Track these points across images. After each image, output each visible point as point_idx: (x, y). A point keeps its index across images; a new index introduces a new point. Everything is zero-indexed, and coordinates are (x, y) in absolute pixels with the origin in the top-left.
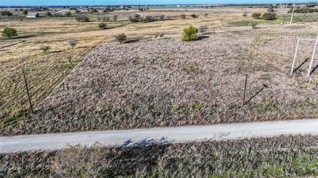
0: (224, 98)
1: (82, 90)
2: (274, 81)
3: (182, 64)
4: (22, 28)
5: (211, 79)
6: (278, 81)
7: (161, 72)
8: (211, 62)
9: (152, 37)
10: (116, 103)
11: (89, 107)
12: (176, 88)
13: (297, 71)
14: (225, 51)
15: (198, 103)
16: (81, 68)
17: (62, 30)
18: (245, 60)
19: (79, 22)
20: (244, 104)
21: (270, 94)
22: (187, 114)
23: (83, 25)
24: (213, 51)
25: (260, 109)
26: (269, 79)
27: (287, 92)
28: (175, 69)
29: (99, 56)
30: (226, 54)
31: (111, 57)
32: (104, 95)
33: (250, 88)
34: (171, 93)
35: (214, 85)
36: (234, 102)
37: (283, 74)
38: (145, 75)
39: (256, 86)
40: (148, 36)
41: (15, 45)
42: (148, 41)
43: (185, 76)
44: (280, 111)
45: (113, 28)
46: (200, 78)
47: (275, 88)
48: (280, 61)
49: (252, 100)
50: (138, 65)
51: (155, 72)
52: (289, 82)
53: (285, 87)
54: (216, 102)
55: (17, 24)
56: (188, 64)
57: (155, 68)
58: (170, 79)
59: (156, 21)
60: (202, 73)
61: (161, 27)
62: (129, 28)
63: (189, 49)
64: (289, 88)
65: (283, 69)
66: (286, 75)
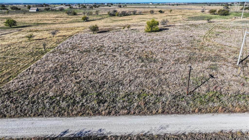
0: (170, 87)
1: (44, 75)
2: (220, 71)
3: (139, 53)
4: (23, 20)
5: (162, 68)
6: (225, 71)
7: (119, 59)
8: (166, 52)
9: (121, 28)
10: (69, 89)
11: (43, 92)
12: (128, 75)
13: (243, 62)
14: (180, 42)
15: (144, 91)
16: (51, 55)
17: (54, 21)
18: (197, 50)
19: (69, 15)
20: (188, 94)
21: (215, 84)
22: (131, 103)
23: (71, 18)
24: (169, 41)
25: (203, 100)
26: (215, 69)
27: (232, 83)
28: (132, 57)
29: (71, 43)
30: (180, 45)
31: (80, 45)
32: (61, 81)
33: (197, 78)
34: (122, 81)
35: (164, 74)
36: (179, 92)
37: (229, 64)
38: (104, 62)
39: (202, 76)
40: (119, 28)
41: (11, 33)
42: (117, 32)
43: (139, 64)
44: (222, 102)
45: (94, 20)
46: (152, 66)
47: (220, 78)
48: (228, 51)
49: (197, 90)
50: (101, 53)
51: (113, 60)
52: (235, 73)
53: (230, 78)
54: (162, 91)
55: (21, 17)
56: (145, 52)
57: (114, 56)
58: (125, 66)
59: (129, 15)
60: (155, 61)
61: (132, 20)
62: (106, 20)
63: (149, 39)
64: (234, 78)
65: (230, 60)
66: (232, 65)
